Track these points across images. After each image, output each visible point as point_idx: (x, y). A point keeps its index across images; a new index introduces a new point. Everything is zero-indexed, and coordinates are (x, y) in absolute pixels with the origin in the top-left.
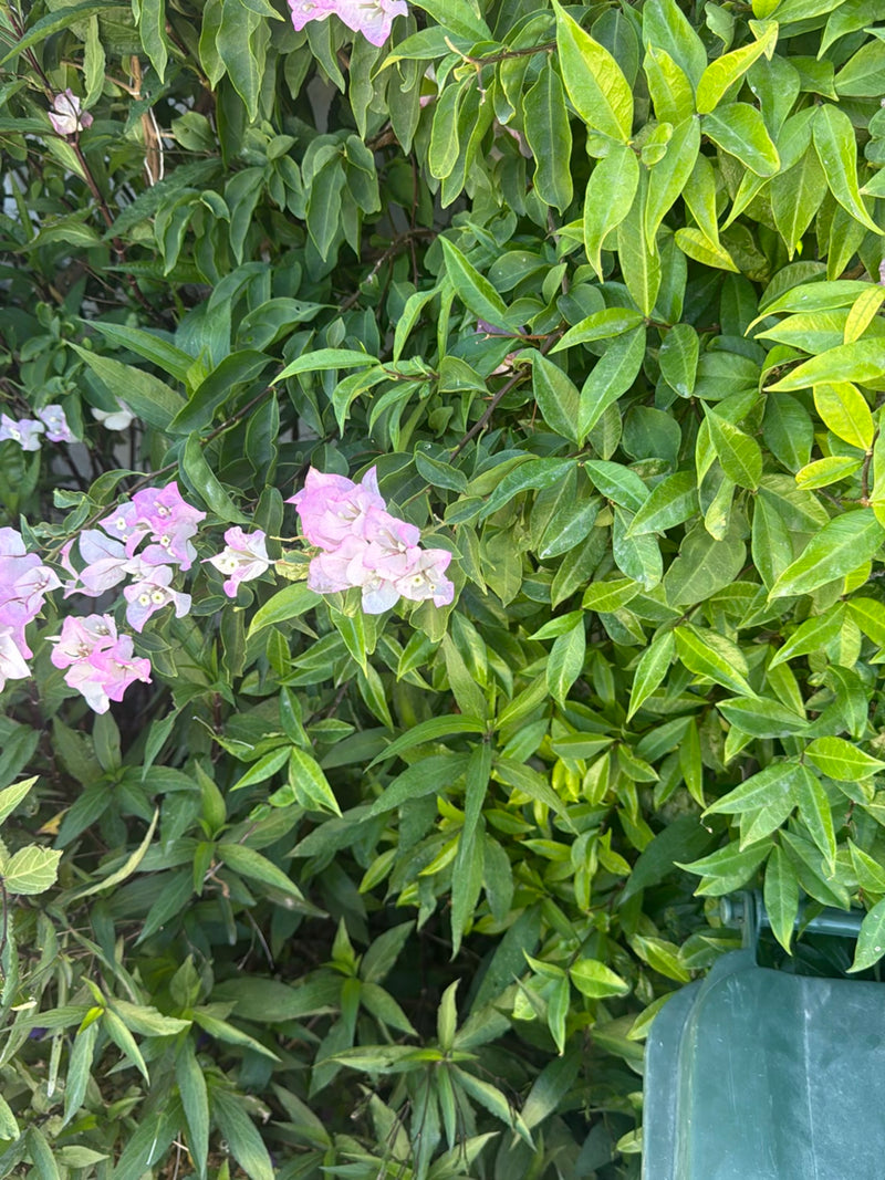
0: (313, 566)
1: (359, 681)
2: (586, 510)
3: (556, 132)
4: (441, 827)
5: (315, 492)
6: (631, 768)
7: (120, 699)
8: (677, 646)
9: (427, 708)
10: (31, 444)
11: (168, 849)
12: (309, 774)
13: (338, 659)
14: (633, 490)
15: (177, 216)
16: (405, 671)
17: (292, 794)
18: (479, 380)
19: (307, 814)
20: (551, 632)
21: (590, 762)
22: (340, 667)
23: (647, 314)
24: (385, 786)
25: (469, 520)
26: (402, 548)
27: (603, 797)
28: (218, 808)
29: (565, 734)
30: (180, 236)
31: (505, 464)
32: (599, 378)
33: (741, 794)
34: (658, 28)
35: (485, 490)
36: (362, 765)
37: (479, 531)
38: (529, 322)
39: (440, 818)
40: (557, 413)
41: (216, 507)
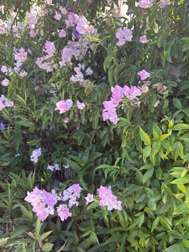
0: (100, 201)
1: (104, 219)
2: (144, 195)
3: (140, 141)
4: (117, 249)
5: (102, 189)
6: (153, 241)
7: (66, 219)
8: (160, 219)
9: (116, 225)
10: (52, 170)
11: (67, 247)
12: (94, 236)
13: (101, 214)
14: (152, 193)
15: (82, 137)
16: (113, 218)
17: (90, 239)
18: (128, 171)
19: (93, 243)
20: (138, 215)
21: (146, 239)
22: (101, 216)
23: (154, 165)
24: (107, 239)
25: (125, 195)
26: (114, 200)
27: (148, 246)
28: (77, 240)
29: (141, 233)
30: (82, 140)
31: (131, 186)
32: (146, 174)
33: (170, 248)
34: (155, 128)
35: (128, 190)
36: (103, 235)
37: (126, 197)
38: (136, 163)
39: (117, 247)
40: (140, 179)
41: (84, 187)
